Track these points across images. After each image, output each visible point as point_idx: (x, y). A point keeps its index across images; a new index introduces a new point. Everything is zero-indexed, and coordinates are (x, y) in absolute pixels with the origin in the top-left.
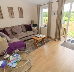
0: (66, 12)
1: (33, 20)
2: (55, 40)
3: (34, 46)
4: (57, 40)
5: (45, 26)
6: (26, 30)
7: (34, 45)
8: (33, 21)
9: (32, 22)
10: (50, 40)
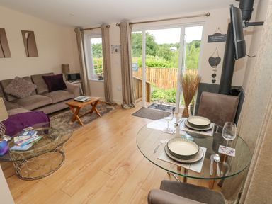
0: (161, 45)
1: (65, 63)
2: (122, 107)
3: (71, 123)
4: (126, 107)
5: (100, 78)
6: (47, 90)
7: (73, 121)
8: (68, 66)
9: (64, 67)
10: (111, 109)
